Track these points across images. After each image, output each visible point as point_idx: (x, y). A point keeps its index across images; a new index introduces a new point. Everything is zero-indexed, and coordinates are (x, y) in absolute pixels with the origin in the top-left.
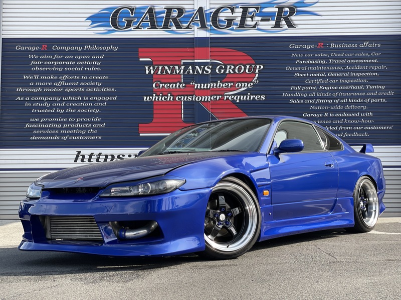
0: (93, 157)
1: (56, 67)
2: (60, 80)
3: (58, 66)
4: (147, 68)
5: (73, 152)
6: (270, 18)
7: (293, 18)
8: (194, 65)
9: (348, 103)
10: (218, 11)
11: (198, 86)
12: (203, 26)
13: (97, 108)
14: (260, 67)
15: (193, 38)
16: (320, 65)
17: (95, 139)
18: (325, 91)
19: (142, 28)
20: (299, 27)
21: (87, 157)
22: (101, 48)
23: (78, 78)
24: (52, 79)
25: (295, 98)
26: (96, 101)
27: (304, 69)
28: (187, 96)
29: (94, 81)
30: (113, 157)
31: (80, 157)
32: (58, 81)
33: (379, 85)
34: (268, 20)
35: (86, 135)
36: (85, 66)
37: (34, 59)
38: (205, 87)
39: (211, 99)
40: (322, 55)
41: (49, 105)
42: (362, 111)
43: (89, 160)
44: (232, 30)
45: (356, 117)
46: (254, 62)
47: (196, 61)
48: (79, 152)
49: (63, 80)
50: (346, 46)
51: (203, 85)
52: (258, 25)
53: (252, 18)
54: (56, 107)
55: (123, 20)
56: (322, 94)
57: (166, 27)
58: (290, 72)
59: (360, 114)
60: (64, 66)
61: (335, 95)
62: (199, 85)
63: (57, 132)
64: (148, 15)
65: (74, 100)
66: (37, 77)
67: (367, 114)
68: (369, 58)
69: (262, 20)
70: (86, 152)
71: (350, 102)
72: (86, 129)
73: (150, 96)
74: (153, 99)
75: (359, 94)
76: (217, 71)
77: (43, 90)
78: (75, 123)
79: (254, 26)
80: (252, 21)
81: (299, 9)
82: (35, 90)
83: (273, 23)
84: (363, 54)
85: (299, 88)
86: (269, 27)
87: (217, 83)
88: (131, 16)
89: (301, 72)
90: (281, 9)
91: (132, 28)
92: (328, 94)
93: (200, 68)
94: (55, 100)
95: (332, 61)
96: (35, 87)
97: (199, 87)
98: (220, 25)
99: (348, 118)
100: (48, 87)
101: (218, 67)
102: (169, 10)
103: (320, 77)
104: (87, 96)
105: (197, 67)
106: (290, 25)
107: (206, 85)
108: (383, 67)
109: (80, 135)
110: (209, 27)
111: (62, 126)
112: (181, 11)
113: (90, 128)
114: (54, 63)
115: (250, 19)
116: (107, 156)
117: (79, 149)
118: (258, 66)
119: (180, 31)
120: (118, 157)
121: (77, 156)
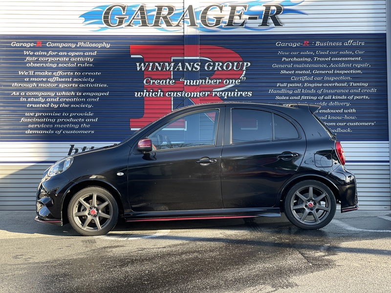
0: (86, 150)
1: (50, 63)
2: (55, 76)
3: (52, 62)
4: (138, 64)
5: (67, 145)
6: (258, 17)
7: (279, 16)
8: (183, 62)
9: (332, 100)
10: (207, 9)
11: (187, 82)
12: (193, 24)
13: (90, 103)
14: (247, 64)
15: (183, 36)
16: (306, 62)
17: (88, 134)
18: (309, 88)
19: (134, 25)
20: (286, 25)
21: (80, 151)
22: (94, 45)
23: (72, 73)
24: (47, 75)
25: (281, 95)
26: (88, 97)
27: (290, 66)
28: (177, 92)
29: (87, 76)
31: (74, 151)
32: (52, 76)
33: (363, 82)
34: (256, 18)
35: (79, 129)
36: (78, 62)
37: (29, 55)
38: (194, 84)
39: (200, 95)
40: (308, 53)
41: (43, 101)
42: (345, 108)
44: (221, 27)
45: (339, 113)
46: (242, 60)
47: (185, 58)
48: (73, 146)
49: (57, 76)
50: (331, 44)
51: (192, 81)
52: (246, 23)
53: (240, 16)
54: (50, 103)
55: (115, 18)
56: (307, 91)
57: (157, 24)
58: (276, 69)
59: (343, 111)
60: (58, 62)
61: (320, 92)
62: (189, 81)
63: (51, 126)
64: (139, 12)
65: (68, 96)
66: (31, 73)
67: (351, 111)
68: (352, 56)
69: (250, 18)
70: (79, 145)
71: (334, 99)
72: (80, 123)
73: (141, 92)
74: (144, 95)
75: (343, 91)
76: (206, 68)
77: (37, 86)
78: (68, 117)
79: (242, 24)
80: (240, 19)
81: (286, 7)
82: (30, 86)
83: (261, 21)
84: (347, 52)
85: (285, 85)
86: (256, 26)
87: (205, 80)
88: (123, 13)
89: (287, 69)
90: (268, 8)
91: (123, 25)
92: (313, 91)
93: (190, 65)
94: (49, 95)
95: (317, 59)
96: (29, 82)
97: (188, 84)
98: (208, 23)
99: (332, 114)
100: (42, 82)
101: (207, 64)
102: (160, 9)
103: (305, 75)
104: (80, 91)
105: (187, 64)
106: (277, 23)
107: (195, 81)
108: (366, 65)
109: (73, 129)
110: (199, 25)
111: (56, 121)
112: (171, 9)
113: (83, 123)
114: (48, 60)
115: (238, 17)
117: (72, 143)
118: (245, 64)
119: (169, 28)
121: (71, 150)
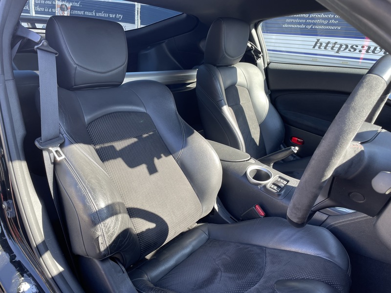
0: (329, 45)
5: (313, 39)
17: (334, 29)
21: (324, 45)
30: (347, 46)
31: (318, 45)
35: (328, 24)
43: (325, 48)
48: (318, 40)
63: (304, 21)
70: (324, 40)
72: (329, 19)
109: (322, 24)
111: (309, 16)
113: (331, 19)
116: (341, 45)
117: (318, 37)
120: (352, 47)
121: (316, 43)
